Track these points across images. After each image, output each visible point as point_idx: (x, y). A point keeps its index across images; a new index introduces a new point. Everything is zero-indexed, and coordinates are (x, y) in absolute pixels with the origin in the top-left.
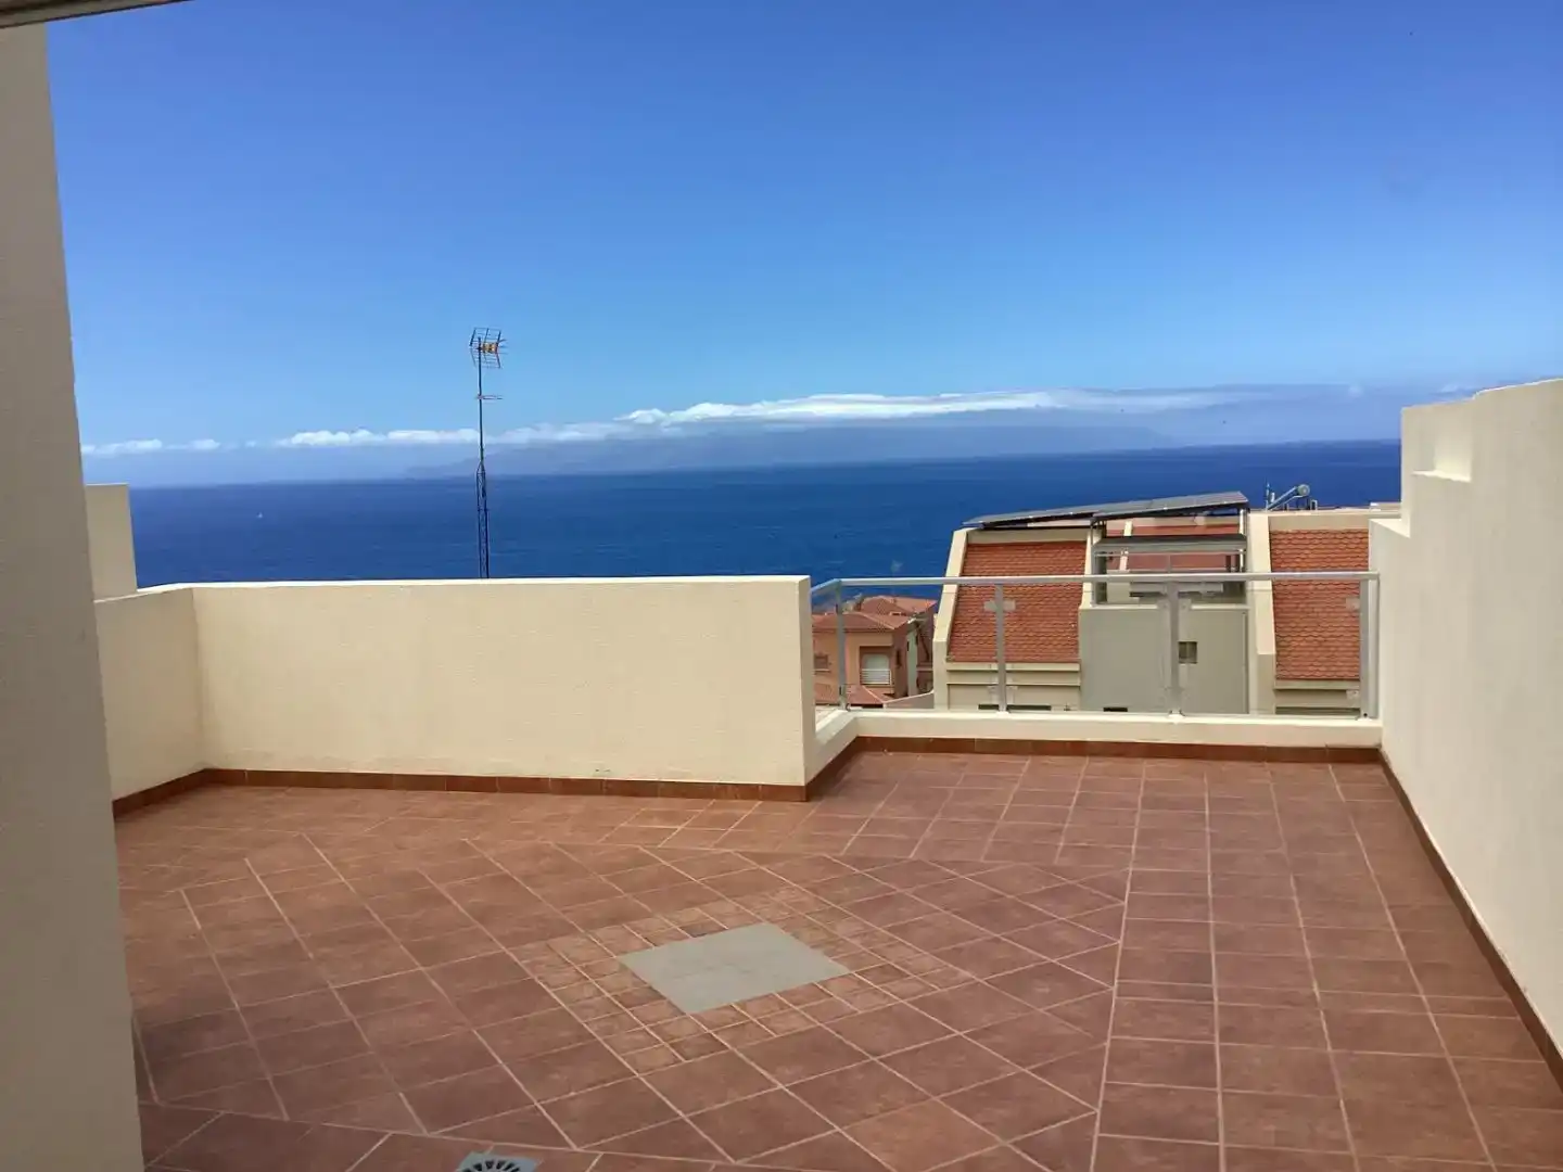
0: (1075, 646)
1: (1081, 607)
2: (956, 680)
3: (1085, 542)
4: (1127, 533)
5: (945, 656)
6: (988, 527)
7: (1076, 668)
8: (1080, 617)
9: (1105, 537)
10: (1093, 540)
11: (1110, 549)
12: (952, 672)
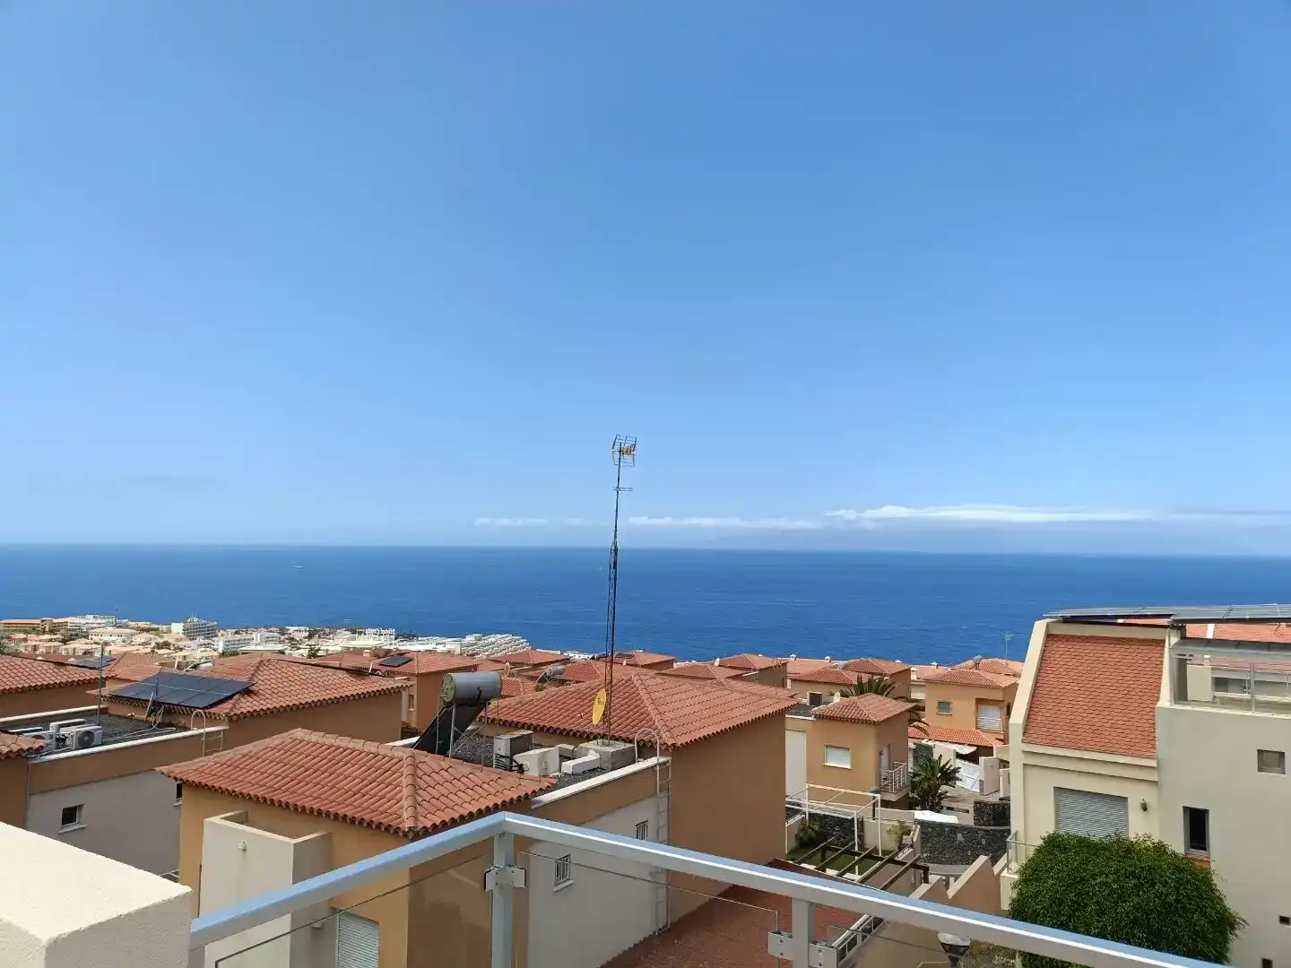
0: (1151, 740)
1: (1160, 704)
2: (1032, 760)
3: (1164, 641)
4: (1210, 636)
5: (1021, 737)
6: (1067, 620)
7: (1153, 763)
8: (1157, 712)
9: (1183, 637)
10: (1173, 639)
11: (1188, 650)
12: (1025, 752)
